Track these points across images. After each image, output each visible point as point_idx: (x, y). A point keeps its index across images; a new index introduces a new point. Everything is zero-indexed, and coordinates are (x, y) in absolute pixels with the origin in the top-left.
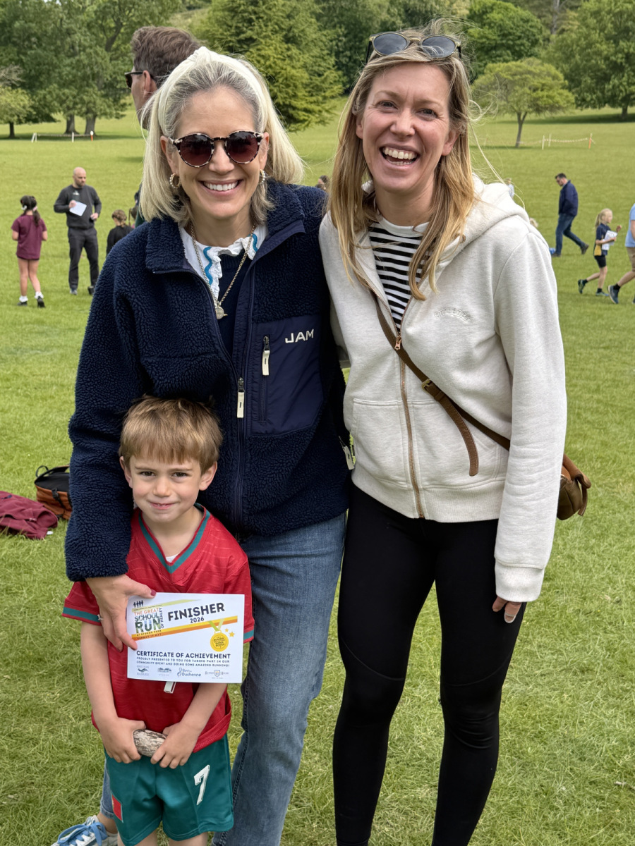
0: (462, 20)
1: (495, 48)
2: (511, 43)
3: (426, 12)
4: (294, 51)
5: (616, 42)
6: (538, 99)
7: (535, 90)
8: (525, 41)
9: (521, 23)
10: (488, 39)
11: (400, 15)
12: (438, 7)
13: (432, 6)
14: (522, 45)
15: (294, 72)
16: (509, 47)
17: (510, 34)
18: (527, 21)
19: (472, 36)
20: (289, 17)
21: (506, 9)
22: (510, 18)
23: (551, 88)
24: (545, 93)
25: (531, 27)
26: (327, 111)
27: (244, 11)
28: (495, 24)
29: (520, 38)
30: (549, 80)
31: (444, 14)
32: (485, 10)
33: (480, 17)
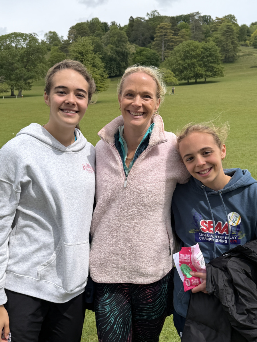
0: (134, 54)
1: (145, 62)
2: (150, 61)
3: (123, 52)
5: (185, 60)
8: (154, 60)
9: (153, 54)
10: (143, 60)
11: (114, 53)
12: (126, 50)
13: (124, 50)
14: (154, 61)
17: (149, 58)
18: (155, 54)
19: (138, 59)
20: (93, 59)
21: (148, 50)
22: (150, 53)
23: (170, 77)
24: (168, 79)
25: (156, 56)
28: (144, 55)
29: (153, 59)
30: (169, 75)
31: (128, 53)
32: (142, 51)
33: (139, 53)
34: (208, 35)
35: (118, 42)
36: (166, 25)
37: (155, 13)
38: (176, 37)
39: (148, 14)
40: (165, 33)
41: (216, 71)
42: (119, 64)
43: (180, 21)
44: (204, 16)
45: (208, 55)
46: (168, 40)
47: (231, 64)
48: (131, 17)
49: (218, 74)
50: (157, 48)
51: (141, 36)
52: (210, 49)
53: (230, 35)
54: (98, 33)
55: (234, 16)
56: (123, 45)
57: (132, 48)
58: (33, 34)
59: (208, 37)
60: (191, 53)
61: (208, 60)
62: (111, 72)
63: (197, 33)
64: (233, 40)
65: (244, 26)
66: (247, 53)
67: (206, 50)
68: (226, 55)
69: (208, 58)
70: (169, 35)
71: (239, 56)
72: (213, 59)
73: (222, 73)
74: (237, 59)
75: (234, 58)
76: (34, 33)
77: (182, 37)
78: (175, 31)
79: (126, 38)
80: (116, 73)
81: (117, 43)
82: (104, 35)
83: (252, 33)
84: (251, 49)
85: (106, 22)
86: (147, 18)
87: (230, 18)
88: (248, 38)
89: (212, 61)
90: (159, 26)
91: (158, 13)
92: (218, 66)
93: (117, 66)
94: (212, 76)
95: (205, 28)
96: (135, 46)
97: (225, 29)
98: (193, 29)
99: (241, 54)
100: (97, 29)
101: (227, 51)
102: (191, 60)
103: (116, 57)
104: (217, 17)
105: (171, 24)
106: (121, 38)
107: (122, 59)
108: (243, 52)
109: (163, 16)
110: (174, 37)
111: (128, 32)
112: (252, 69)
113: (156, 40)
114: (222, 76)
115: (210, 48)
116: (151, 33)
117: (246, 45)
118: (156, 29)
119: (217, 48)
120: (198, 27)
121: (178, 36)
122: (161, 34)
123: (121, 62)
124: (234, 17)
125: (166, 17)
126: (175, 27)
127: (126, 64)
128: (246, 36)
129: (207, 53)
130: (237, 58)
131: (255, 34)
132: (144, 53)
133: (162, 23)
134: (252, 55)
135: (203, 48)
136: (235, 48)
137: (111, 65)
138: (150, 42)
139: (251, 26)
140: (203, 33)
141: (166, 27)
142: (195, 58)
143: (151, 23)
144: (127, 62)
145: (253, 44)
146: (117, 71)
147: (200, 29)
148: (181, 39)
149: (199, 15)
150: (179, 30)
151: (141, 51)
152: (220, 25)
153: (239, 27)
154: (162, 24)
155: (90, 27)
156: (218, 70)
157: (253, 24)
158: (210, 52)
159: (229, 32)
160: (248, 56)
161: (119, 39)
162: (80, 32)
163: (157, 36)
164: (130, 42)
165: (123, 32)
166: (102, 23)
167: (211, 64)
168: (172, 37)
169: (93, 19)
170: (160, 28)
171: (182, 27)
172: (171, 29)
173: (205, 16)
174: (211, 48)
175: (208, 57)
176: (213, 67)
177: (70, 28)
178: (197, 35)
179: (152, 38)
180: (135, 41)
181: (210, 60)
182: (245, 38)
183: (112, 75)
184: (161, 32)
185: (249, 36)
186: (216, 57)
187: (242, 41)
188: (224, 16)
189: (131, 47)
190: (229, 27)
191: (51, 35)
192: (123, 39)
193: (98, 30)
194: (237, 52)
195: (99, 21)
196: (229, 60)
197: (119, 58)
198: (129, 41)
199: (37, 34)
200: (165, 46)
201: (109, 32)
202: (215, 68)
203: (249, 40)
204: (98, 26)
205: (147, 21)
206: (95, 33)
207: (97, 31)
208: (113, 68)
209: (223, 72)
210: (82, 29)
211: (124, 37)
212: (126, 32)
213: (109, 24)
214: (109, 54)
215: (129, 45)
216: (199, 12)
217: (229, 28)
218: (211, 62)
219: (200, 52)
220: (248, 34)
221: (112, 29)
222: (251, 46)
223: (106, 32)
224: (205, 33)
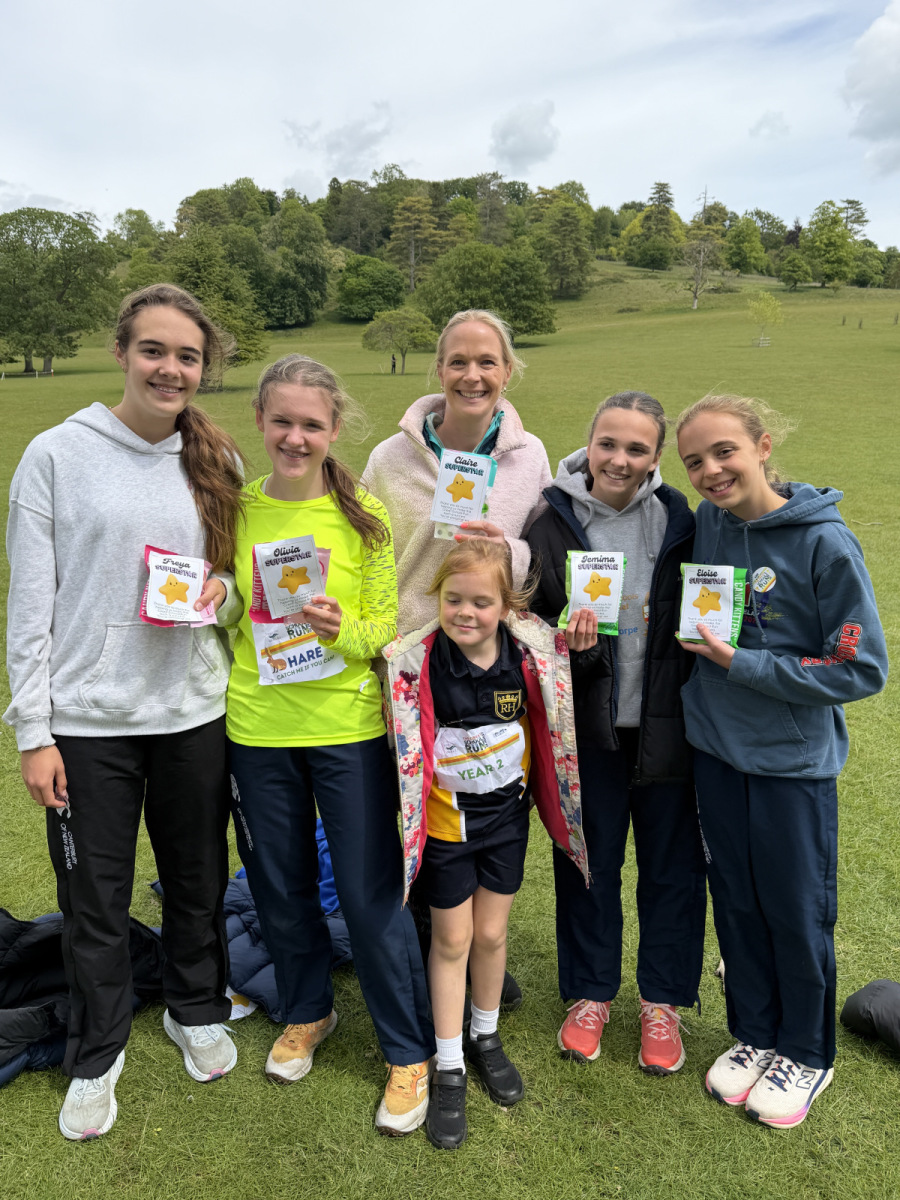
0: (341, 271)
1: (369, 293)
2: (381, 289)
3: (313, 265)
4: (233, 306)
5: (462, 290)
6: (414, 338)
7: (412, 331)
8: (391, 288)
9: (387, 274)
10: (363, 286)
11: (292, 268)
12: (321, 262)
13: (317, 261)
14: (390, 291)
15: (235, 322)
16: (379, 293)
17: (380, 282)
18: (392, 272)
20: (226, 280)
21: (375, 263)
22: (379, 270)
23: (423, 330)
24: (419, 334)
25: (396, 277)
26: (261, 351)
27: (190, 277)
28: (367, 274)
29: (387, 285)
30: (421, 324)
31: (327, 267)
32: (359, 264)
33: (355, 269)
34: (520, 229)
35: (302, 241)
36: (418, 202)
37: (394, 171)
38: (443, 233)
39: (375, 174)
40: (416, 222)
41: (536, 320)
42: (303, 295)
43: (454, 193)
44: (510, 183)
45: (518, 278)
46: (425, 240)
47: (573, 303)
48: (335, 180)
49: (542, 326)
50: (397, 257)
51: (359, 229)
52: (522, 265)
53: (572, 231)
54: (252, 218)
55: (581, 185)
56: (311, 248)
57: (337, 257)
58: (86, 216)
59: (520, 235)
60: (475, 272)
61: (517, 291)
62: (285, 314)
63: (495, 227)
64: (579, 243)
65: (605, 210)
66: (612, 277)
67: (512, 266)
68: (562, 280)
69: (518, 287)
70: (425, 229)
71: (591, 285)
72: (531, 290)
73: (550, 323)
74: (587, 292)
75: (580, 288)
76: (87, 213)
77: (458, 233)
78: (440, 217)
79: (319, 232)
80: (298, 316)
81: (298, 242)
82: (267, 222)
83: (623, 229)
84: (619, 268)
85: (273, 189)
86: (373, 184)
87: (572, 191)
88: (613, 240)
89: (528, 293)
90: (401, 205)
91: (401, 172)
92: (539, 307)
93: (299, 301)
94: (526, 332)
95: (513, 214)
96: (344, 251)
97: (560, 217)
98: (486, 216)
99: (596, 279)
100: (249, 207)
101: (564, 271)
102: (477, 288)
103: (295, 278)
104: (542, 186)
105: (431, 201)
106: (308, 231)
107: (311, 283)
108: (601, 275)
109: (412, 180)
110: (437, 232)
111: (328, 216)
112: (620, 315)
113: (396, 239)
114: (552, 331)
115: (522, 261)
116: (383, 221)
117: (610, 258)
118: (395, 211)
119: (538, 261)
120: (496, 209)
121: (449, 230)
122: (408, 224)
123: (310, 289)
124: (582, 189)
125: (420, 183)
126: (442, 209)
127: (322, 295)
128: (610, 236)
129: (514, 275)
130: (588, 288)
131: (629, 232)
132: (366, 268)
133: (410, 198)
134: (621, 282)
135: (505, 261)
136: (582, 263)
137: (284, 298)
138: (380, 244)
139: (621, 213)
140: (509, 225)
141: (419, 206)
142: (487, 284)
143: (382, 197)
144: (325, 290)
145: (626, 254)
146: (299, 313)
147: (500, 214)
148: (456, 238)
149: (500, 181)
150: (451, 216)
151: (359, 266)
152: (548, 208)
153: (594, 213)
154: (409, 200)
155: (230, 201)
156: (541, 316)
157: (626, 207)
158: (522, 271)
159: (569, 224)
160: (612, 285)
161: (303, 233)
162: (206, 213)
163: (397, 229)
164: (332, 242)
165: (314, 215)
166: (263, 193)
167: (524, 302)
168: (434, 232)
169: (238, 182)
170: (404, 209)
171: (458, 208)
172: (430, 212)
173: (513, 184)
174: (525, 263)
175: (517, 283)
176: (529, 308)
177: (182, 203)
178: (496, 230)
179: (386, 233)
180: (345, 238)
181: (521, 291)
182: (608, 240)
183: (287, 322)
184: (407, 219)
185: (617, 235)
186: (536, 283)
187: (599, 247)
188: (558, 184)
189: (335, 254)
190: (567, 211)
191: (134, 218)
192: (313, 234)
193: (253, 210)
194: (588, 273)
195: (253, 186)
196: (569, 293)
197: (302, 281)
198: (328, 237)
199: (95, 216)
200: (416, 255)
201: (278, 214)
202: (535, 311)
203: (616, 247)
204: (253, 199)
205: (372, 190)
206: (245, 216)
207: (248, 213)
208: (290, 306)
209: (554, 322)
210: (211, 207)
211: (315, 230)
212: (321, 215)
213: (280, 194)
214: (279, 268)
215: (329, 248)
216: (500, 174)
217: (567, 215)
218: (526, 297)
219: (499, 271)
220: (616, 231)
221: (287, 210)
222: (620, 260)
223: (272, 214)
224: (514, 226)
